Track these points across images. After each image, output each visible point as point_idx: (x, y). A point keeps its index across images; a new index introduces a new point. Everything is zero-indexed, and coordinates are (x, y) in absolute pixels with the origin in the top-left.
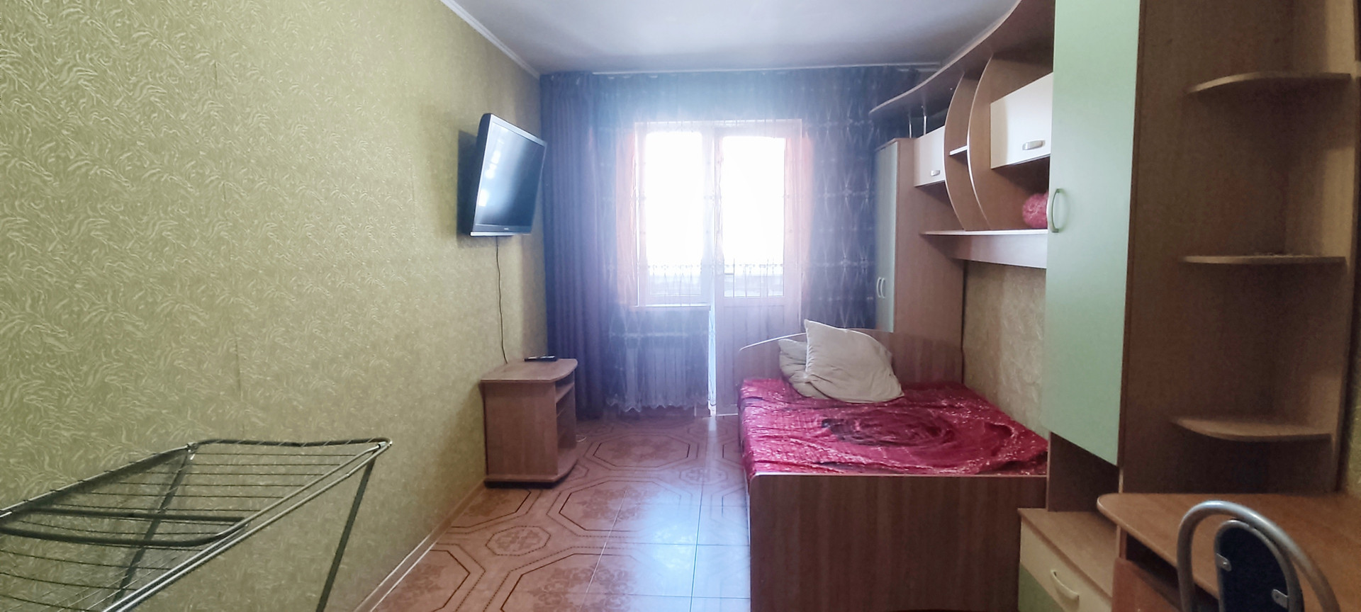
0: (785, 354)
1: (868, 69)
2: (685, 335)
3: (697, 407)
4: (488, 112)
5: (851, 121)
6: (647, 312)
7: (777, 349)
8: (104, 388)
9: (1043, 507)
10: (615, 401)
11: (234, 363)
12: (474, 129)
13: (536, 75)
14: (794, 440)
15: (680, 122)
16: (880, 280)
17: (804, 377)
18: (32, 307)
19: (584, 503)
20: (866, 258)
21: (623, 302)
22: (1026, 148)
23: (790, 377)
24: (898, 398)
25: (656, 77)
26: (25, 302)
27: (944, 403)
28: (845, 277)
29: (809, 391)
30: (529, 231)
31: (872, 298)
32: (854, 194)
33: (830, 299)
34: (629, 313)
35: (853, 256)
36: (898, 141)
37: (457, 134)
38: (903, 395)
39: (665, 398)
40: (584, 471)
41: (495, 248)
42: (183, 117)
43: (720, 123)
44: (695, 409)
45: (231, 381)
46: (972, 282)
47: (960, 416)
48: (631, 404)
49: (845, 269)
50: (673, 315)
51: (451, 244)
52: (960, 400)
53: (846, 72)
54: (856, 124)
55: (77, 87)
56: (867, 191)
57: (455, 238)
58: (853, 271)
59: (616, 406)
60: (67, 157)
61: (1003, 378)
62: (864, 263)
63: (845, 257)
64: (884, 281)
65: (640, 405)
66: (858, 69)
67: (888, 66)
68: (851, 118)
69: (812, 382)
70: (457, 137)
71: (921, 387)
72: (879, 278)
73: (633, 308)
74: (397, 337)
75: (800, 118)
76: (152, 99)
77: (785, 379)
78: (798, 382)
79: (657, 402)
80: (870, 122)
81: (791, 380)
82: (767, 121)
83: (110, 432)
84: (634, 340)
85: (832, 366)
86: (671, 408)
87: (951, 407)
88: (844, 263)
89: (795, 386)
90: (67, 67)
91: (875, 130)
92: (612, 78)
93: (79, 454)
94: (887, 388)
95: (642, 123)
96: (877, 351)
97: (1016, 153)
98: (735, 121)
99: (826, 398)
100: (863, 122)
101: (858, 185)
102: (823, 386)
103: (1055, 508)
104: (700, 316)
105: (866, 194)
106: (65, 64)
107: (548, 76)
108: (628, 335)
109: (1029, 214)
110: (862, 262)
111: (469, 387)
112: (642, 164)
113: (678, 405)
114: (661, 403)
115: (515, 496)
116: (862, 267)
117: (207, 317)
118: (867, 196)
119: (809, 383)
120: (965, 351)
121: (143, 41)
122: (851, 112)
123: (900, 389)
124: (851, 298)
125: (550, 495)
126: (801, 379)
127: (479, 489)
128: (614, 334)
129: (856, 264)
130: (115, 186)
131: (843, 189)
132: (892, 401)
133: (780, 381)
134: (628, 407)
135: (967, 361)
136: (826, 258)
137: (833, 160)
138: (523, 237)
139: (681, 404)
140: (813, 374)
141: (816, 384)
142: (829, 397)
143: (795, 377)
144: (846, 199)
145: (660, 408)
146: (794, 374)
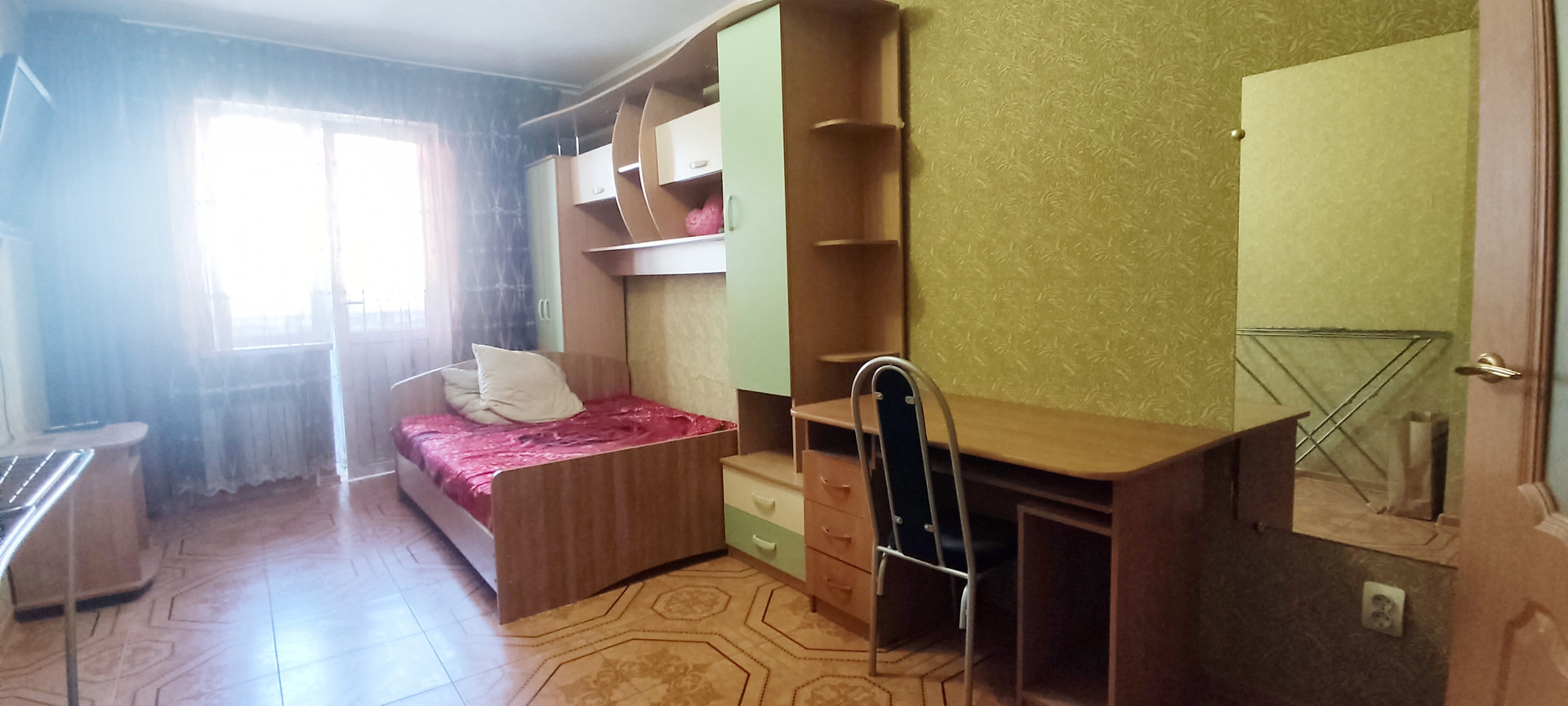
0: (452, 384)
1: (510, 81)
2: (296, 385)
3: (321, 474)
5: (496, 133)
7: (441, 381)
9: (737, 454)
16: (542, 303)
17: (477, 408)
20: (523, 281)
22: (693, 167)
23: (462, 408)
24: (581, 413)
27: (623, 411)
28: (502, 301)
29: (489, 418)
31: (532, 323)
32: (505, 212)
33: (487, 327)
35: (510, 279)
36: (555, 158)
38: (585, 409)
39: (273, 469)
40: (177, 571)
44: (319, 477)
46: (631, 298)
47: (641, 417)
48: (219, 484)
49: (502, 293)
50: (277, 361)
52: (636, 406)
53: (486, 80)
54: (502, 137)
56: (519, 210)
58: (511, 294)
61: (671, 380)
62: (521, 287)
63: (501, 280)
64: (548, 303)
65: (232, 484)
66: (501, 79)
67: (532, 82)
68: (495, 129)
69: (492, 408)
71: (598, 402)
72: (540, 301)
73: (210, 354)
75: (436, 123)
77: (457, 411)
78: (471, 411)
79: (262, 476)
80: (519, 138)
81: (463, 411)
82: (396, 121)
85: (511, 389)
86: (282, 482)
87: (631, 412)
88: (501, 285)
89: (471, 416)
91: (523, 147)
94: (575, 406)
97: (683, 170)
98: (352, 116)
99: (510, 423)
100: (508, 136)
101: (508, 203)
102: (506, 411)
103: (745, 453)
104: (316, 360)
105: (518, 212)
109: (692, 226)
110: (518, 286)
113: (291, 476)
114: (266, 476)
116: (519, 291)
118: (519, 215)
119: (488, 409)
120: (630, 364)
122: (495, 124)
123: (581, 404)
124: (510, 324)
126: (477, 407)
128: (181, 392)
129: (512, 287)
131: (493, 205)
132: (576, 415)
133: (450, 414)
135: (634, 375)
136: (478, 282)
137: (480, 174)
139: (297, 473)
140: (493, 398)
141: (497, 409)
142: (512, 421)
143: (468, 407)
144: (497, 217)
145: (266, 484)
146: (466, 404)
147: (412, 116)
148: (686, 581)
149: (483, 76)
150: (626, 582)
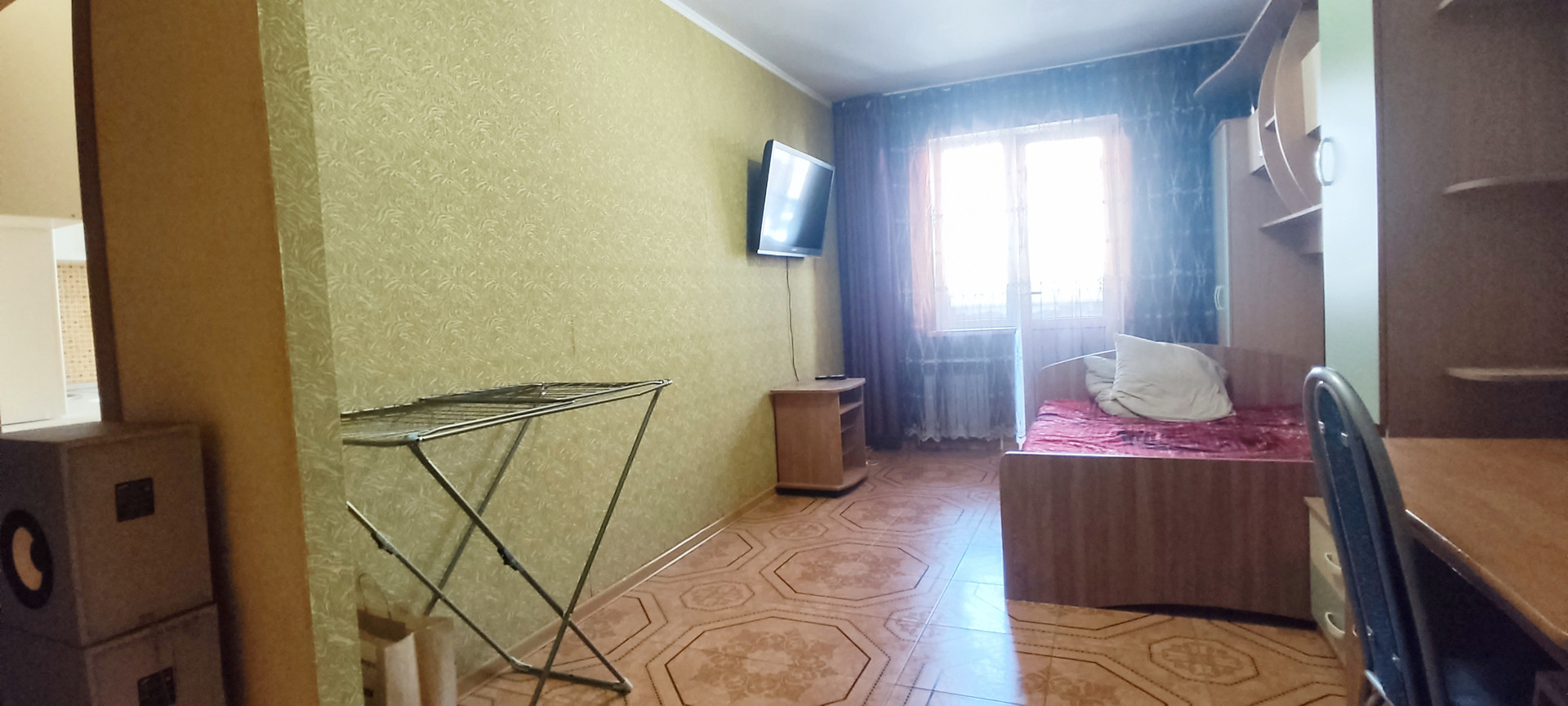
0: (1092, 372)
1: (1194, 47)
2: (986, 360)
3: (1004, 440)
4: (771, 139)
5: (1177, 109)
6: (945, 338)
7: (1082, 369)
8: (495, 333)
10: (912, 431)
11: (570, 333)
12: (759, 157)
13: (828, 104)
14: (1073, 443)
15: (975, 134)
17: (1108, 395)
18: (457, 273)
19: (863, 510)
20: (1203, 266)
21: (919, 326)
23: (1096, 396)
24: (1226, 418)
25: (949, 89)
26: (453, 269)
27: (1285, 422)
28: (1175, 288)
29: (1115, 409)
30: (819, 254)
31: (1210, 311)
32: (1184, 192)
33: (1159, 316)
34: (925, 337)
35: (1185, 263)
36: (1227, 123)
37: (747, 162)
38: (1233, 413)
39: (967, 428)
40: (872, 487)
41: (785, 270)
42: (540, 152)
43: (1021, 129)
44: (1002, 442)
45: (569, 346)
48: (930, 433)
49: (1175, 280)
50: (972, 343)
51: (741, 261)
53: (1166, 57)
54: (1183, 111)
55: (480, 133)
56: (1200, 187)
57: (744, 257)
58: (1186, 281)
59: (915, 436)
60: (475, 179)
62: (1201, 273)
63: (1175, 265)
64: (1222, 289)
65: (938, 435)
66: (1183, 49)
67: (1220, 41)
68: (1175, 105)
69: (1119, 399)
70: (746, 166)
72: (1219, 289)
73: (930, 334)
74: (692, 337)
75: (1115, 113)
76: (521, 140)
77: (1092, 399)
78: (1103, 401)
79: (959, 432)
80: (1201, 107)
81: (1097, 400)
82: (1075, 121)
83: (498, 363)
84: (932, 366)
85: (1143, 382)
86: (973, 440)
88: (1174, 272)
89: (1101, 405)
90: (474, 120)
92: (904, 97)
93: (480, 374)
94: (1219, 406)
95: (935, 139)
96: (1204, 365)
98: (1037, 126)
99: (1135, 416)
100: (1192, 108)
101: (1189, 181)
102: (1132, 404)
104: (1002, 342)
105: (1200, 190)
106: (472, 118)
107: (840, 104)
108: (924, 361)
110: (1196, 270)
111: (759, 396)
112: (938, 180)
113: (981, 437)
114: (962, 434)
115: (802, 501)
116: (1199, 277)
117: (554, 296)
118: (1200, 193)
119: (1115, 400)
121: (516, 100)
123: (1231, 408)
124: (1185, 314)
125: (835, 502)
127: (767, 495)
128: (911, 361)
129: (1189, 273)
130: (501, 199)
131: (1170, 187)
132: (1221, 419)
133: (1087, 403)
134: (926, 437)
136: (1151, 269)
137: (1156, 156)
138: (815, 261)
139: (984, 435)
140: (1120, 389)
141: (1122, 401)
142: (1138, 415)
143: (1099, 396)
144: (1174, 199)
145: (960, 439)
146: (1099, 392)
147: (1089, 112)
148: (1223, 636)
149: (1163, 53)
150: (1151, 609)
